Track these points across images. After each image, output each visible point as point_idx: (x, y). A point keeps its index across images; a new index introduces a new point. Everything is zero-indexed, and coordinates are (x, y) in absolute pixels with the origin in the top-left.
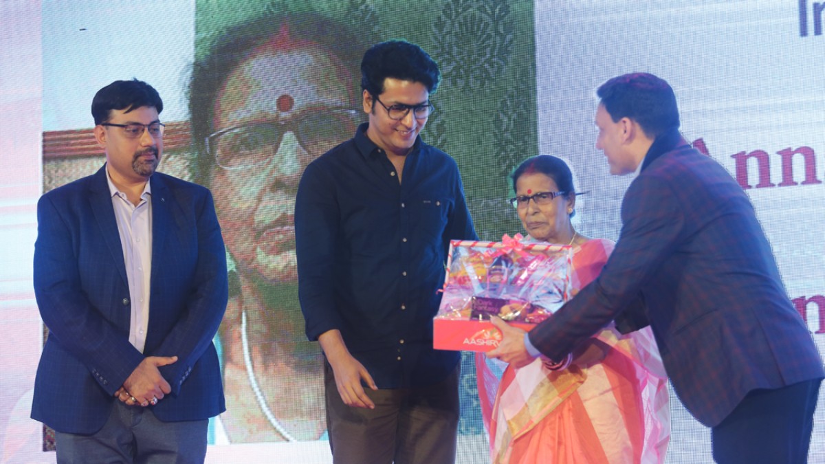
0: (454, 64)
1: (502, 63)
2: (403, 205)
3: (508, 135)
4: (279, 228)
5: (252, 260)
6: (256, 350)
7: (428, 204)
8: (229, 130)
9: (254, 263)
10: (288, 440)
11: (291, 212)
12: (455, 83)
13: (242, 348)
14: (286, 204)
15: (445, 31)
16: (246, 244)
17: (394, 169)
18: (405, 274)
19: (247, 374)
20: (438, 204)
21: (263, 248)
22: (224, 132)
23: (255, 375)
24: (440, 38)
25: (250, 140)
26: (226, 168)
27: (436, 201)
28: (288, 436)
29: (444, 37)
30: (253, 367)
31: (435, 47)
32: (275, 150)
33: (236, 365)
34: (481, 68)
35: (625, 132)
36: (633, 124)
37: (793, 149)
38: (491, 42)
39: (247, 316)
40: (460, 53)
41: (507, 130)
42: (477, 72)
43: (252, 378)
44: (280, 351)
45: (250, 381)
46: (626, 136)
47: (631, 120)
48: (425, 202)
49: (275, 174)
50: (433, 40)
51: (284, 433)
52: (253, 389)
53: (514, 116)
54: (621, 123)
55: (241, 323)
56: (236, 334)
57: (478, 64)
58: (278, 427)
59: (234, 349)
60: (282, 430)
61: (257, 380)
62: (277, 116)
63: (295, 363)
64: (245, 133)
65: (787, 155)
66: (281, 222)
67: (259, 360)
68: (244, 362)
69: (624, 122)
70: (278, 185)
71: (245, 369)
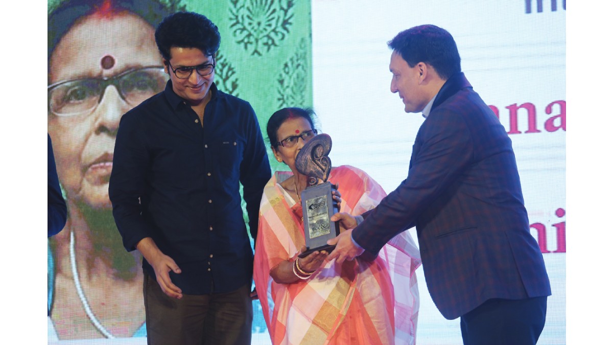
0: (245, 33)
1: (285, 32)
2: (206, 146)
3: (289, 91)
4: (102, 164)
5: (80, 189)
6: (83, 264)
7: (228, 144)
8: (61, 84)
9: (81, 192)
10: (107, 337)
11: (111, 151)
12: (246, 47)
13: (70, 261)
14: (107, 144)
15: (239, 5)
16: (75, 177)
17: (197, 117)
18: (210, 201)
19: (74, 282)
20: (235, 144)
21: (88, 180)
22: (58, 85)
23: (80, 284)
24: (234, 11)
25: (79, 92)
26: (59, 115)
27: (233, 142)
28: (107, 334)
29: (238, 11)
30: (79, 277)
31: (231, 19)
32: (100, 101)
33: (66, 276)
34: (268, 37)
35: (421, 74)
36: (428, 67)
37: (518, 105)
38: (275, 15)
39: (75, 236)
40: (250, 24)
41: (288, 87)
42: (265, 40)
43: (78, 287)
44: (101, 265)
45: (76, 289)
46: (423, 77)
47: (426, 64)
48: (224, 143)
49: (100, 120)
50: (230, 13)
51: (104, 332)
52: (79, 296)
53: (295, 76)
54: (417, 67)
55: (69, 241)
56: (65, 251)
57: (265, 33)
58: (99, 326)
59: (64, 262)
60: (102, 329)
61: (82, 288)
62: (102, 72)
63: (114, 274)
64: (74, 86)
65: (513, 109)
66: (104, 158)
67: (84, 272)
68: (72, 273)
69: (420, 66)
70: (102, 129)
71: (73, 279)
